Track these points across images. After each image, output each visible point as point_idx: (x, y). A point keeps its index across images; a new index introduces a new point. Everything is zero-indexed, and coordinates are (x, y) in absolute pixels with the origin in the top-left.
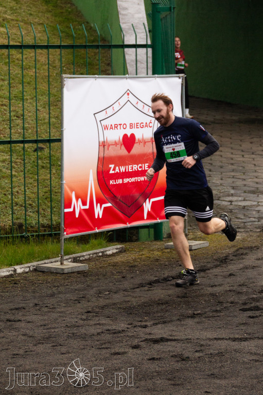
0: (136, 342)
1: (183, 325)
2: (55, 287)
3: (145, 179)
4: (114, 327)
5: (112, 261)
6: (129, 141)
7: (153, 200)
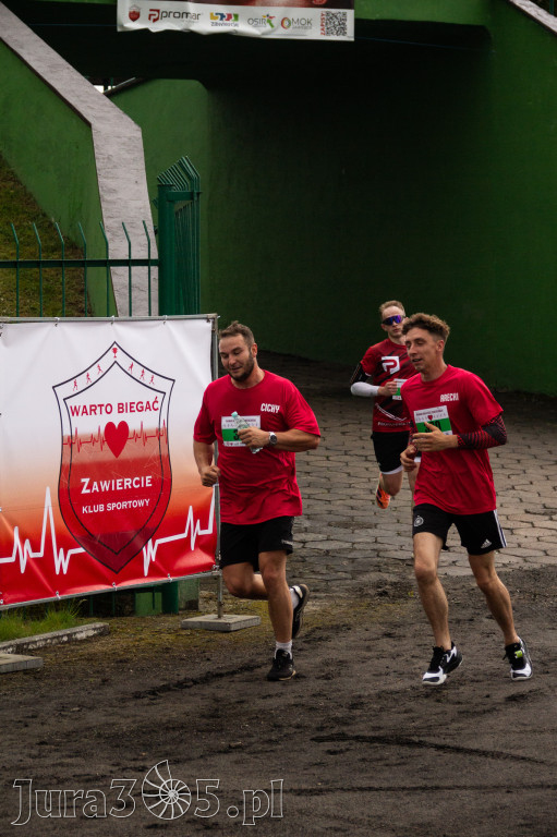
1: (209, 766)
3: (145, 503)
4: (88, 770)
5: (86, 651)
6: (116, 435)
7: (159, 541)
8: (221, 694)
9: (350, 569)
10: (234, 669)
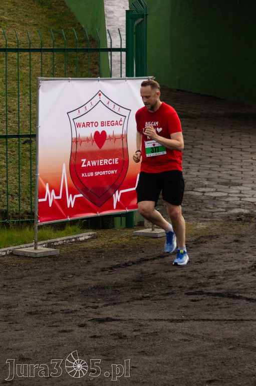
0: (84, 321)
1: (130, 307)
3: (115, 172)
4: (69, 307)
5: (83, 247)
6: (100, 138)
7: (122, 191)
8: (145, 270)
9: (225, 206)
10: (155, 257)
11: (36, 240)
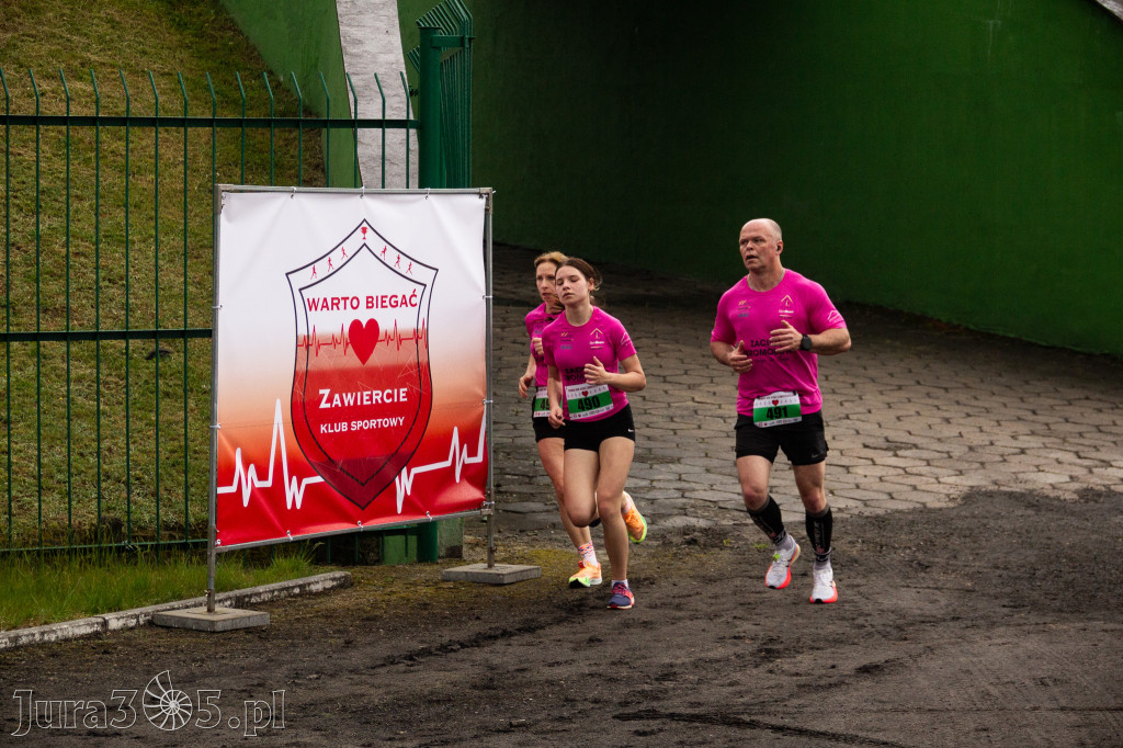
2: (194, 660)
3: (399, 422)
6: (363, 336)
7: (416, 470)
8: (496, 661)
9: (649, 512)
10: (510, 629)
11: (212, 588)
